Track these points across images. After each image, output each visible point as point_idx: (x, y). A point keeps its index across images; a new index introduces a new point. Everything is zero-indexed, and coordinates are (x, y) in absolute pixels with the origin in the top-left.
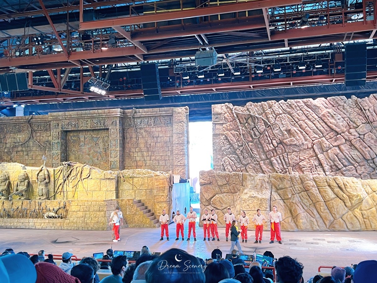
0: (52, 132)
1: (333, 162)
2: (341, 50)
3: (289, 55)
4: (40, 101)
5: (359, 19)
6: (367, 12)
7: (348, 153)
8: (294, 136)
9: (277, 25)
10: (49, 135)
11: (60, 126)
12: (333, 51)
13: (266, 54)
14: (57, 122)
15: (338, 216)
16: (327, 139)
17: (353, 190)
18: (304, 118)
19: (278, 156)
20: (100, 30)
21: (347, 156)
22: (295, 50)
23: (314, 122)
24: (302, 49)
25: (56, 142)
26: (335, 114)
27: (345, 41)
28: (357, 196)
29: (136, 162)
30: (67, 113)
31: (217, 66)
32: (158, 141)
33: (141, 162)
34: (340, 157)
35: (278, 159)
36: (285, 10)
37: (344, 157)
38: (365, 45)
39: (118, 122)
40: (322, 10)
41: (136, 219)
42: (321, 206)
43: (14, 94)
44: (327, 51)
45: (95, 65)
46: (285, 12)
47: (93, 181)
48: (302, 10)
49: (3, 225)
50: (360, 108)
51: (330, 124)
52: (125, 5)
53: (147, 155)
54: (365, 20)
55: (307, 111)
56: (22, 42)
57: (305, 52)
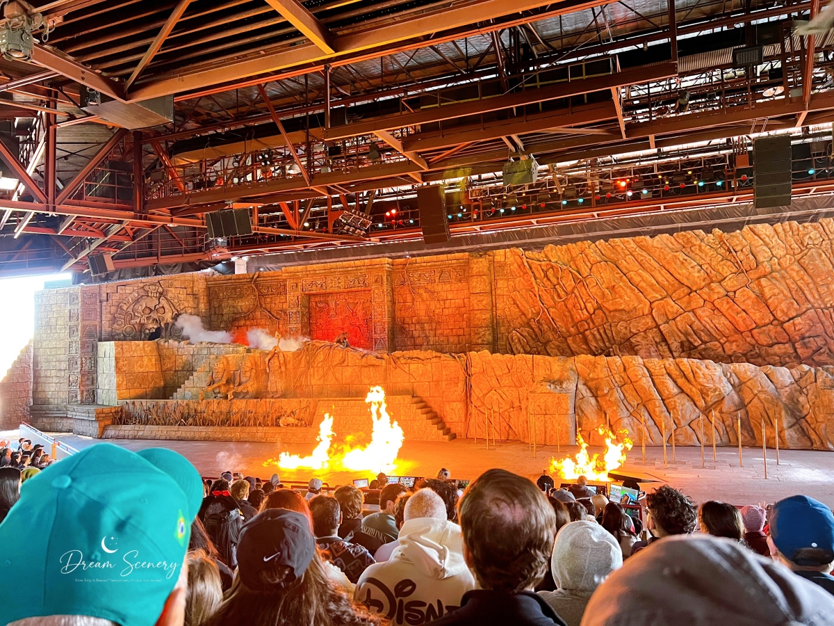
0: (288, 296)
1: (685, 336)
2: (746, 149)
3: (656, 161)
4: (270, 250)
5: (777, 96)
6: (791, 83)
7: (709, 322)
8: (621, 297)
9: (636, 113)
10: (284, 301)
11: (300, 287)
12: (732, 151)
13: (619, 162)
14: (295, 281)
15: (683, 423)
16: (674, 299)
17: (708, 380)
18: (636, 267)
19: (595, 329)
20: (355, 139)
21: (708, 326)
22: (667, 153)
23: (653, 273)
24: (678, 150)
25: (294, 311)
26: (686, 260)
27: (753, 132)
28: (715, 390)
29: (413, 339)
30: (310, 268)
31: (538, 185)
32: (447, 306)
33: (420, 339)
34: (695, 329)
35: (596, 333)
36: (649, 88)
37: (703, 328)
38: (788, 138)
39: (385, 278)
40: (712, 85)
41: (415, 427)
42: (656, 407)
43: (232, 241)
44: (722, 152)
45: (349, 192)
46: (649, 91)
47: (350, 369)
48: (678, 87)
49: (220, 436)
50: (727, 248)
51: (679, 276)
52: (392, 97)
53: (430, 328)
54: (787, 96)
55: (642, 256)
56: (241, 163)
57: (683, 154)
